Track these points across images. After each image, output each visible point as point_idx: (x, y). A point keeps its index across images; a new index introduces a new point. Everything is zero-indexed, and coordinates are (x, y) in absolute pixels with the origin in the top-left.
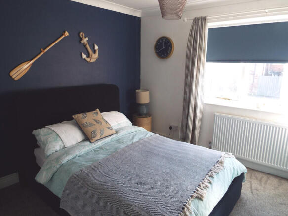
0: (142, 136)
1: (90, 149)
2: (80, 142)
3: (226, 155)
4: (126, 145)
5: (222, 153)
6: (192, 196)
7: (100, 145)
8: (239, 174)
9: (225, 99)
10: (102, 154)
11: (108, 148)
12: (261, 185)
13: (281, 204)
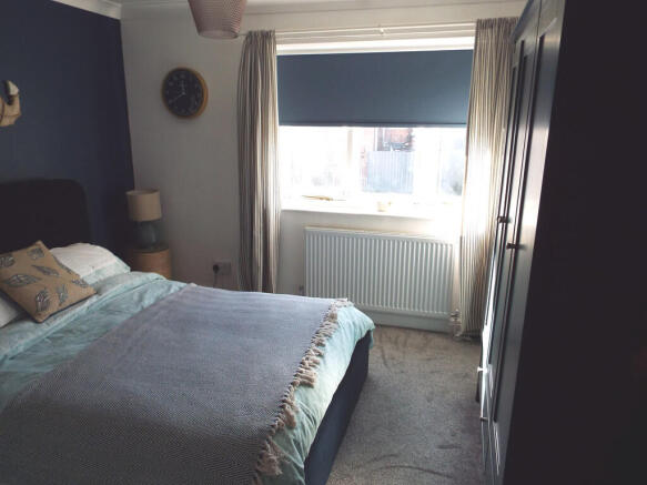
0: (159, 292)
1: (39, 337)
2: (6, 325)
3: (338, 303)
4: (129, 316)
5: (331, 301)
6: (293, 384)
7: (64, 325)
8: (364, 334)
9: (321, 199)
10: (72, 342)
11: (84, 327)
12: (398, 349)
13: (432, 372)
